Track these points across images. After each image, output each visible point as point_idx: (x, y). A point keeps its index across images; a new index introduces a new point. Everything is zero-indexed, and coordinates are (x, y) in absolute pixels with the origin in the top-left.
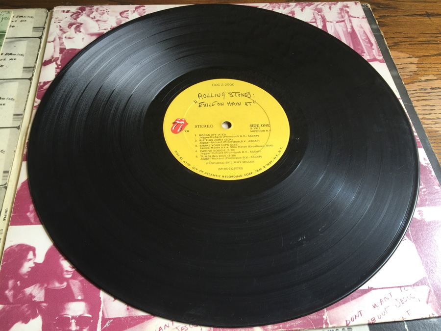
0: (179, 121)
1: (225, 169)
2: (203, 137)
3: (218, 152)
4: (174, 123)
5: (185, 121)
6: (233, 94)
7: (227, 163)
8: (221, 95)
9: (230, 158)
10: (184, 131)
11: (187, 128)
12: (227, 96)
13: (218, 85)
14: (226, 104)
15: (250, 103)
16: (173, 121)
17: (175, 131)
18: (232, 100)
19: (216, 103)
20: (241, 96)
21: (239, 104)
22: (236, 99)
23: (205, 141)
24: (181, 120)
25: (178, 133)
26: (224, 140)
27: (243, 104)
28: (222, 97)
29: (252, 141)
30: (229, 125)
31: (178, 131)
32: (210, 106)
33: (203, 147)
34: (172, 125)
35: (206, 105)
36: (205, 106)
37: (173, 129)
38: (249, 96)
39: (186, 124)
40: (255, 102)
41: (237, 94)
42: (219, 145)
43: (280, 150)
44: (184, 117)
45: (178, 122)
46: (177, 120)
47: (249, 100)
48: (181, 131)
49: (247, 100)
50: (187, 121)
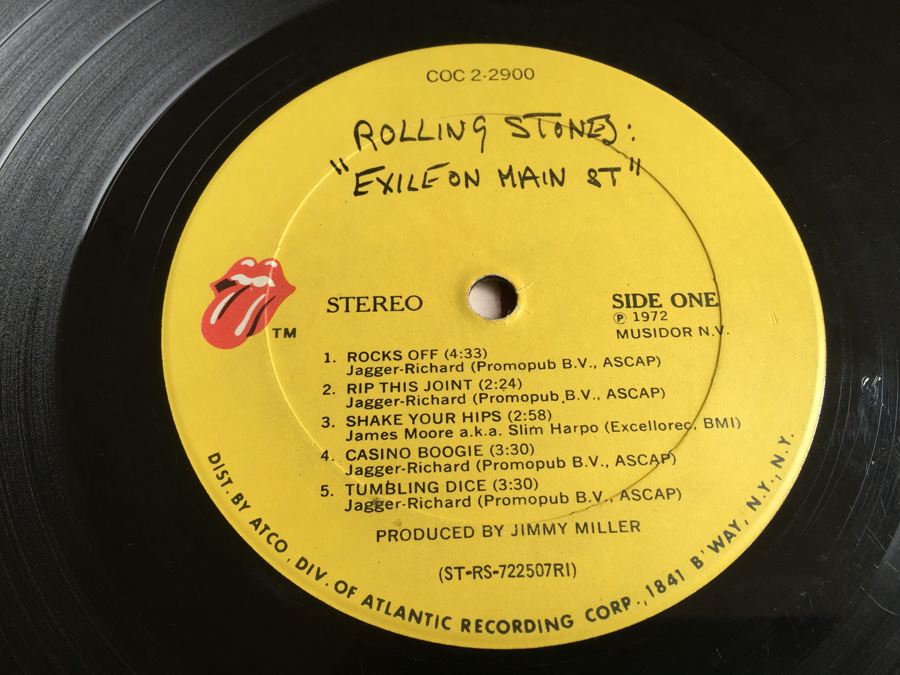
0: (252, 272)
1: (476, 572)
2: (367, 365)
3: (442, 461)
4: (223, 285)
5: (278, 274)
6: (528, 123)
7: (487, 531)
8: (469, 127)
9: (507, 502)
10: (268, 331)
11: (283, 316)
12: (499, 130)
13: (453, 75)
14: (490, 179)
15: (613, 170)
16: (218, 276)
17: (220, 334)
18: (521, 154)
19: (443, 173)
20: (566, 131)
21: (556, 179)
22: (542, 153)
23: (375, 394)
24: (260, 269)
25: (237, 342)
26: (475, 389)
27: (577, 180)
28: (471, 138)
29: (624, 394)
30: (505, 295)
31: (239, 330)
32: (410, 188)
33: (363, 429)
34: (211, 295)
35: (393, 184)
36: (387, 188)
37: (213, 319)
38: (607, 134)
39: (283, 289)
40: (636, 165)
41: (548, 127)
42: (450, 417)
43: (781, 450)
44: (277, 255)
45: (243, 280)
46: (238, 268)
47: (608, 158)
48: (252, 330)
49: (595, 154)
50: (290, 276)
